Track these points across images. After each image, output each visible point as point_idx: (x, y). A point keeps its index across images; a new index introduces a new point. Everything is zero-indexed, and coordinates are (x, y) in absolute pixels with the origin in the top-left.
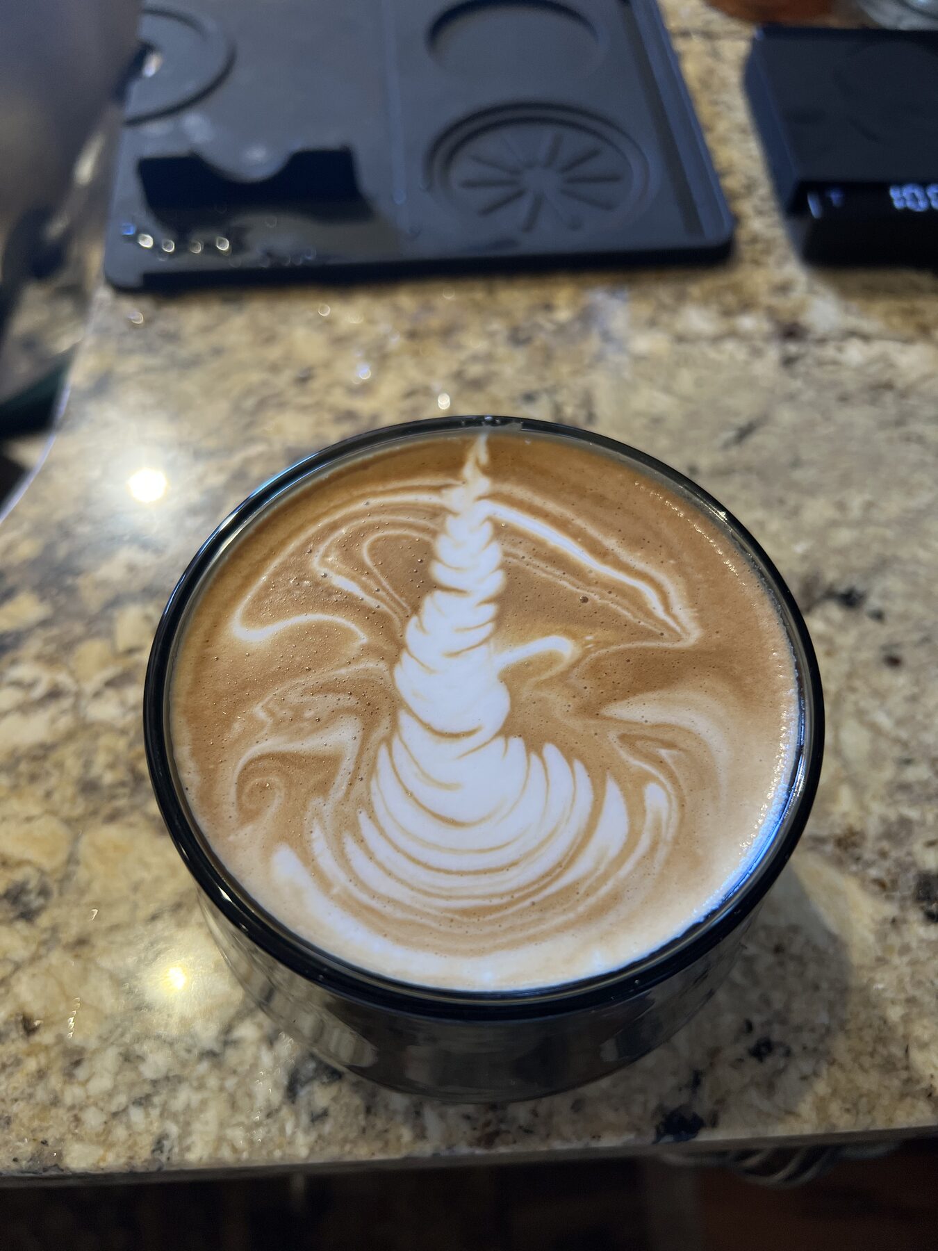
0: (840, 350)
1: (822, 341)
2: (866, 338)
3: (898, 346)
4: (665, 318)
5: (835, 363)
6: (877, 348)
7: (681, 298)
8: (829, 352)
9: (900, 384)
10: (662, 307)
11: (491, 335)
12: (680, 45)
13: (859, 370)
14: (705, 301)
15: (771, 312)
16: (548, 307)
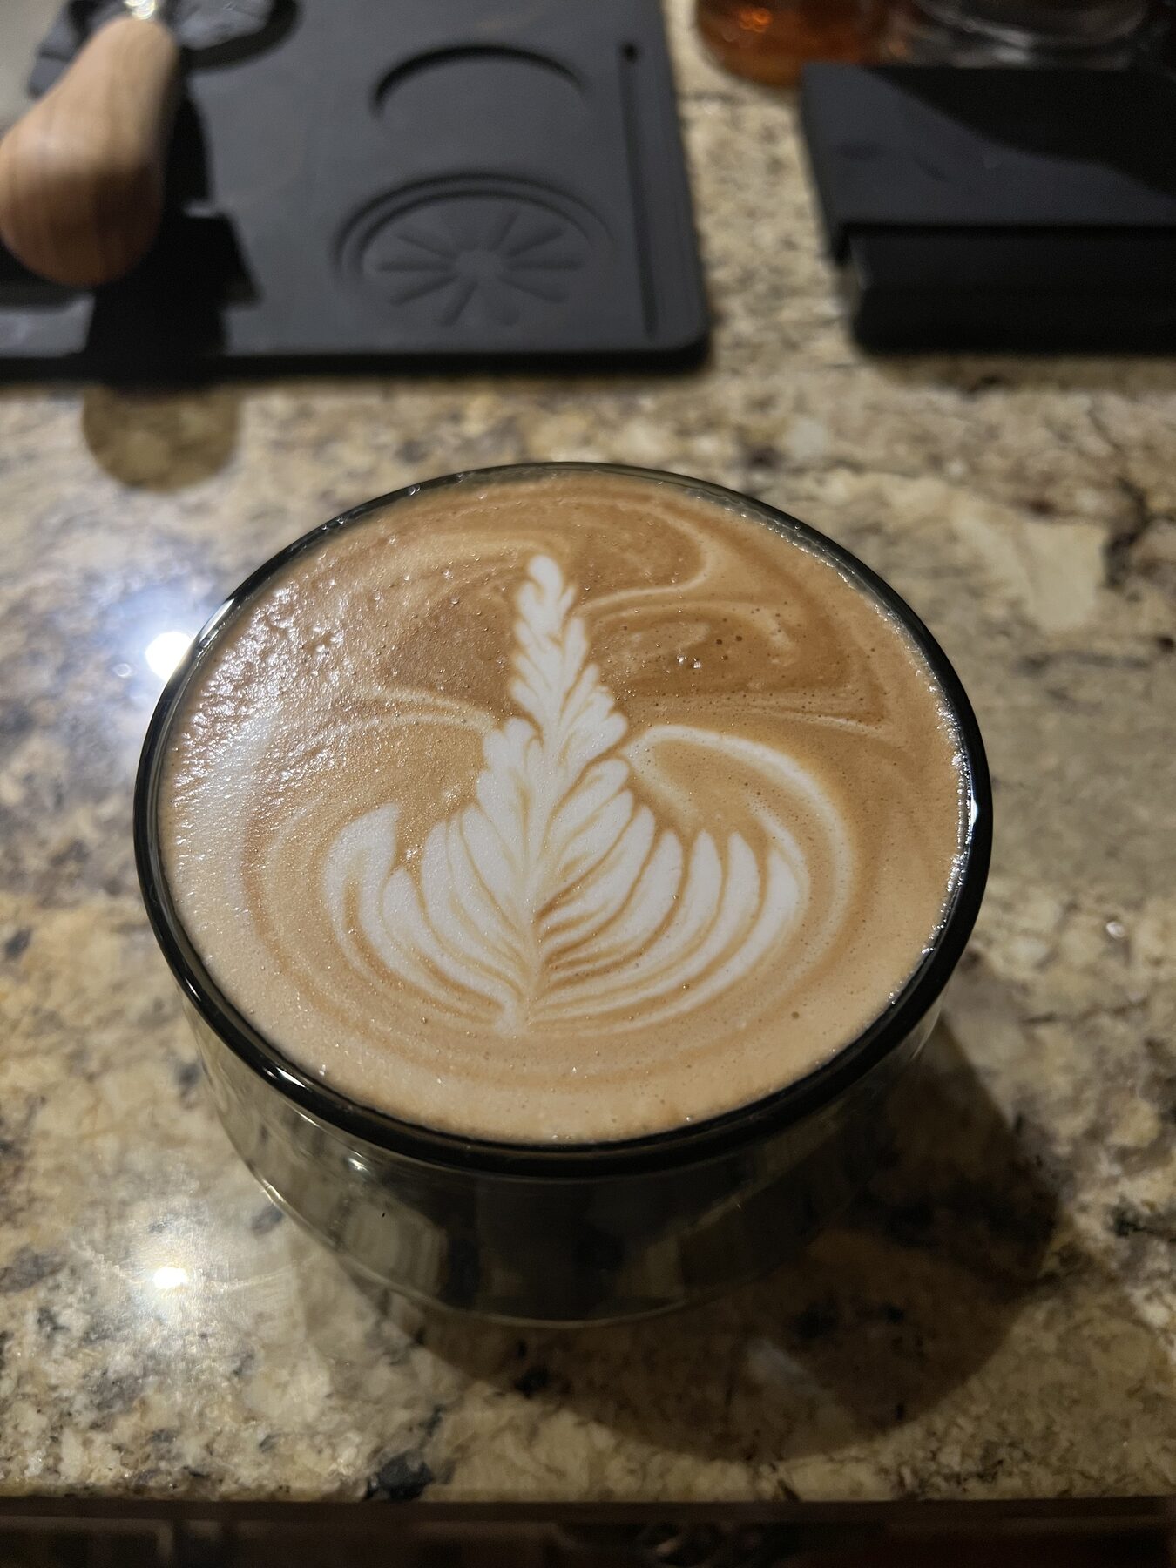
0: (820, 482)
1: (799, 471)
2: (856, 467)
3: (897, 480)
4: (602, 436)
5: (811, 498)
6: (869, 481)
7: (629, 412)
8: (807, 484)
9: (890, 527)
10: (602, 423)
11: (379, 449)
12: (691, 110)
13: (841, 508)
14: (657, 417)
15: (741, 433)
16: (456, 417)
